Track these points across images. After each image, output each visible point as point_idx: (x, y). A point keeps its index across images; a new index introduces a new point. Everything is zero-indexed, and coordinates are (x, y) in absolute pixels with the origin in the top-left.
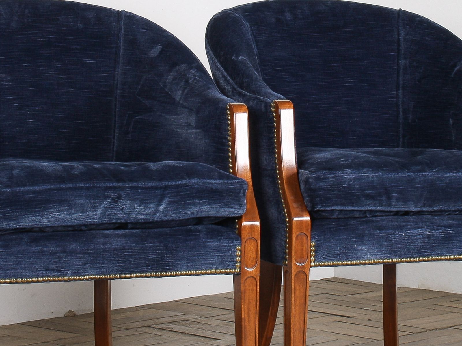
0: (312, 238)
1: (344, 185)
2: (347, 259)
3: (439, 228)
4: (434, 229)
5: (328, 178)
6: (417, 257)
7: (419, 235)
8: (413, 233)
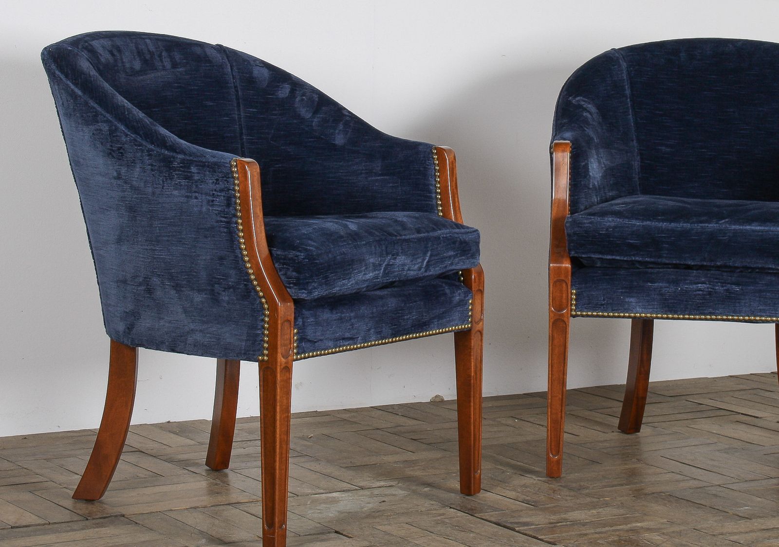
0: (572, 285)
1: (601, 231)
2: (613, 311)
3: (724, 285)
4: (718, 286)
5: (585, 223)
6: (697, 315)
7: (699, 291)
8: (691, 289)
